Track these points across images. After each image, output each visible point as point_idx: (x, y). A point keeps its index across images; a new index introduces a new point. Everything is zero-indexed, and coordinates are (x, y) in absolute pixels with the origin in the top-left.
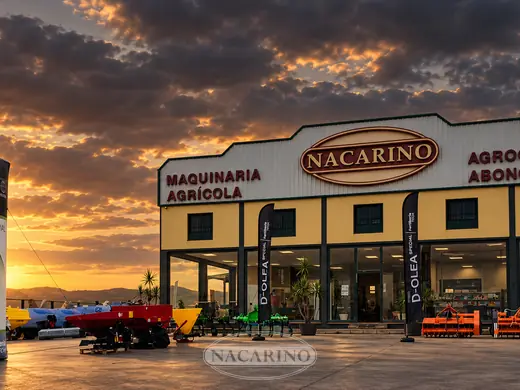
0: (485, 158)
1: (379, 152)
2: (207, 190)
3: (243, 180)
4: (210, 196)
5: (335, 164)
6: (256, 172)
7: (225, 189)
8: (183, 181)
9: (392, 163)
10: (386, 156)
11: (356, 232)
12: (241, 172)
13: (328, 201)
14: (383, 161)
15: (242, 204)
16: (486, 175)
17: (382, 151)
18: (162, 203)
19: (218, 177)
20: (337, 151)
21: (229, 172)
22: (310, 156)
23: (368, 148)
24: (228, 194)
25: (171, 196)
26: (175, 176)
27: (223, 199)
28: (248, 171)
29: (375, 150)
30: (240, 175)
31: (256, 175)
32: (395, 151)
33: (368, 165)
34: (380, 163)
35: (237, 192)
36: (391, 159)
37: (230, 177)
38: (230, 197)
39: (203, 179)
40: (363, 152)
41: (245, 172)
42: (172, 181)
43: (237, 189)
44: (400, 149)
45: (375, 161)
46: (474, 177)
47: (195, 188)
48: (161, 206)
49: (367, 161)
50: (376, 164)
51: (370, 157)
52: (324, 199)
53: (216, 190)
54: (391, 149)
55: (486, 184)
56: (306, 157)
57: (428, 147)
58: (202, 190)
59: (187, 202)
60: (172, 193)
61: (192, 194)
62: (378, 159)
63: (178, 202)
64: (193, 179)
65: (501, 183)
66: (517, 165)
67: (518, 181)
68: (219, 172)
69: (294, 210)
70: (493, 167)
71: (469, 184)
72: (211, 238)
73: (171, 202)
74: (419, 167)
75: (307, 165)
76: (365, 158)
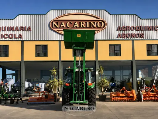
0: (124, 29)
1: (83, 23)
3: (23, 31)
4: (7, 38)
5: (65, 27)
7: (15, 34)
11: (73, 56)
12: (22, 27)
13: (62, 42)
14: (84, 27)
15: (23, 41)
16: (124, 36)
19: (11, 29)
20: (66, 21)
21: (17, 27)
23: (79, 21)
24: (16, 37)
27: (13, 39)
28: (25, 27)
29: (81, 22)
30: (22, 29)
31: (29, 29)
32: (90, 23)
35: (20, 36)
36: (88, 27)
37: (17, 29)
39: (4, 29)
40: (76, 23)
43: (21, 34)
44: (92, 22)
45: (81, 27)
46: (119, 36)
49: (78, 27)
52: (60, 41)
53: (11, 35)
54: (88, 22)
58: (4, 34)
62: (82, 26)
65: (129, 38)
66: (135, 32)
67: (135, 39)
68: (12, 27)
69: (47, 45)
70: (126, 32)
71: (118, 39)
72: (8, 56)
74: (99, 30)
75: (53, 26)
76: (77, 25)
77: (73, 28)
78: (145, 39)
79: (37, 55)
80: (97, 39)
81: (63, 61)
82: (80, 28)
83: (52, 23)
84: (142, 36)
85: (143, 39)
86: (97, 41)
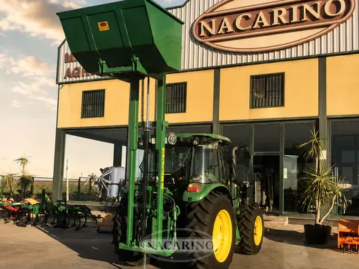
1: (280, 12)
5: (230, 29)
9: (296, 24)
11: (253, 106)
14: (285, 21)
20: (233, 15)
22: (204, 23)
23: (269, 8)
25: (68, 74)
29: (276, 11)
33: (267, 27)
34: (281, 24)
36: (295, 20)
40: (261, 14)
42: (69, 58)
44: (306, 6)
45: (276, 22)
48: (59, 84)
50: (276, 27)
52: (217, 69)
54: (295, 7)
57: (341, 1)
59: (81, 79)
60: (68, 70)
62: (279, 19)
63: (73, 79)
69: (185, 84)
72: (102, 115)
73: (68, 79)
74: (328, 26)
75: (200, 33)
76: (264, 20)
77: (253, 29)
81: (223, 123)
82: (272, 26)
83: (200, 24)
86: (322, 58)
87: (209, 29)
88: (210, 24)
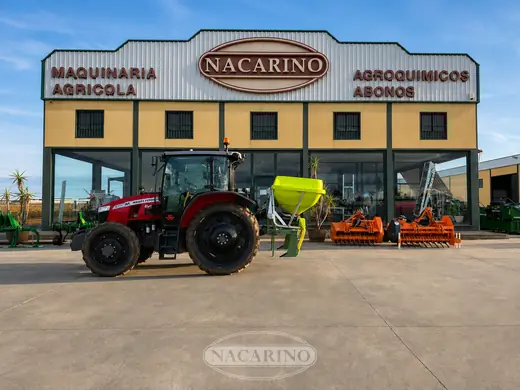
0: (368, 76)
1: (274, 62)
2: (98, 86)
3: (138, 78)
4: (101, 93)
5: (233, 70)
6: (152, 71)
7: (118, 86)
8: (71, 73)
9: (286, 73)
10: (281, 65)
11: (252, 138)
12: (136, 69)
13: (226, 106)
14: (278, 71)
15: (136, 103)
16: (368, 91)
17: (278, 61)
18: (46, 96)
19: (111, 74)
20: (236, 57)
21: (123, 69)
22: (208, 60)
23: (265, 57)
24: (121, 91)
25: (57, 90)
26: (62, 69)
27: (116, 96)
28: (143, 69)
29: (271, 60)
30: (134, 72)
31: (152, 75)
32: (290, 62)
33: (264, 73)
34: (275, 73)
35: (131, 90)
36: (286, 70)
37: (123, 75)
38: (122, 94)
39: (94, 74)
40: (259, 61)
41: (140, 70)
42: (57, 73)
43: (131, 86)
44: (294, 60)
45: (271, 70)
46: (358, 92)
47: (85, 83)
48: (45, 100)
49: (263, 70)
50: (271, 73)
51: (267, 66)
52: (222, 103)
53: (109, 86)
54: (286, 60)
55: (367, 99)
56: (204, 61)
57: (319, 61)
58: (93, 86)
59: (75, 96)
60: (57, 86)
61: (80, 89)
62: (274, 68)
63: (64, 96)
64: (82, 73)
65: (381, 99)
66: (395, 84)
67: (395, 99)
68: (112, 68)
69: (191, 112)
70: (374, 84)
71: (354, 99)
72: (102, 136)
73: (57, 96)
76: (262, 67)
77: (252, 73)
78: (415, 99)
79: (169, 134)
80: (306, 99)
82: (268, 73)
84: (410, 92)
85: (411, 99)
86: (306, 104)
87: (214, 66)
88: (215, 62)
